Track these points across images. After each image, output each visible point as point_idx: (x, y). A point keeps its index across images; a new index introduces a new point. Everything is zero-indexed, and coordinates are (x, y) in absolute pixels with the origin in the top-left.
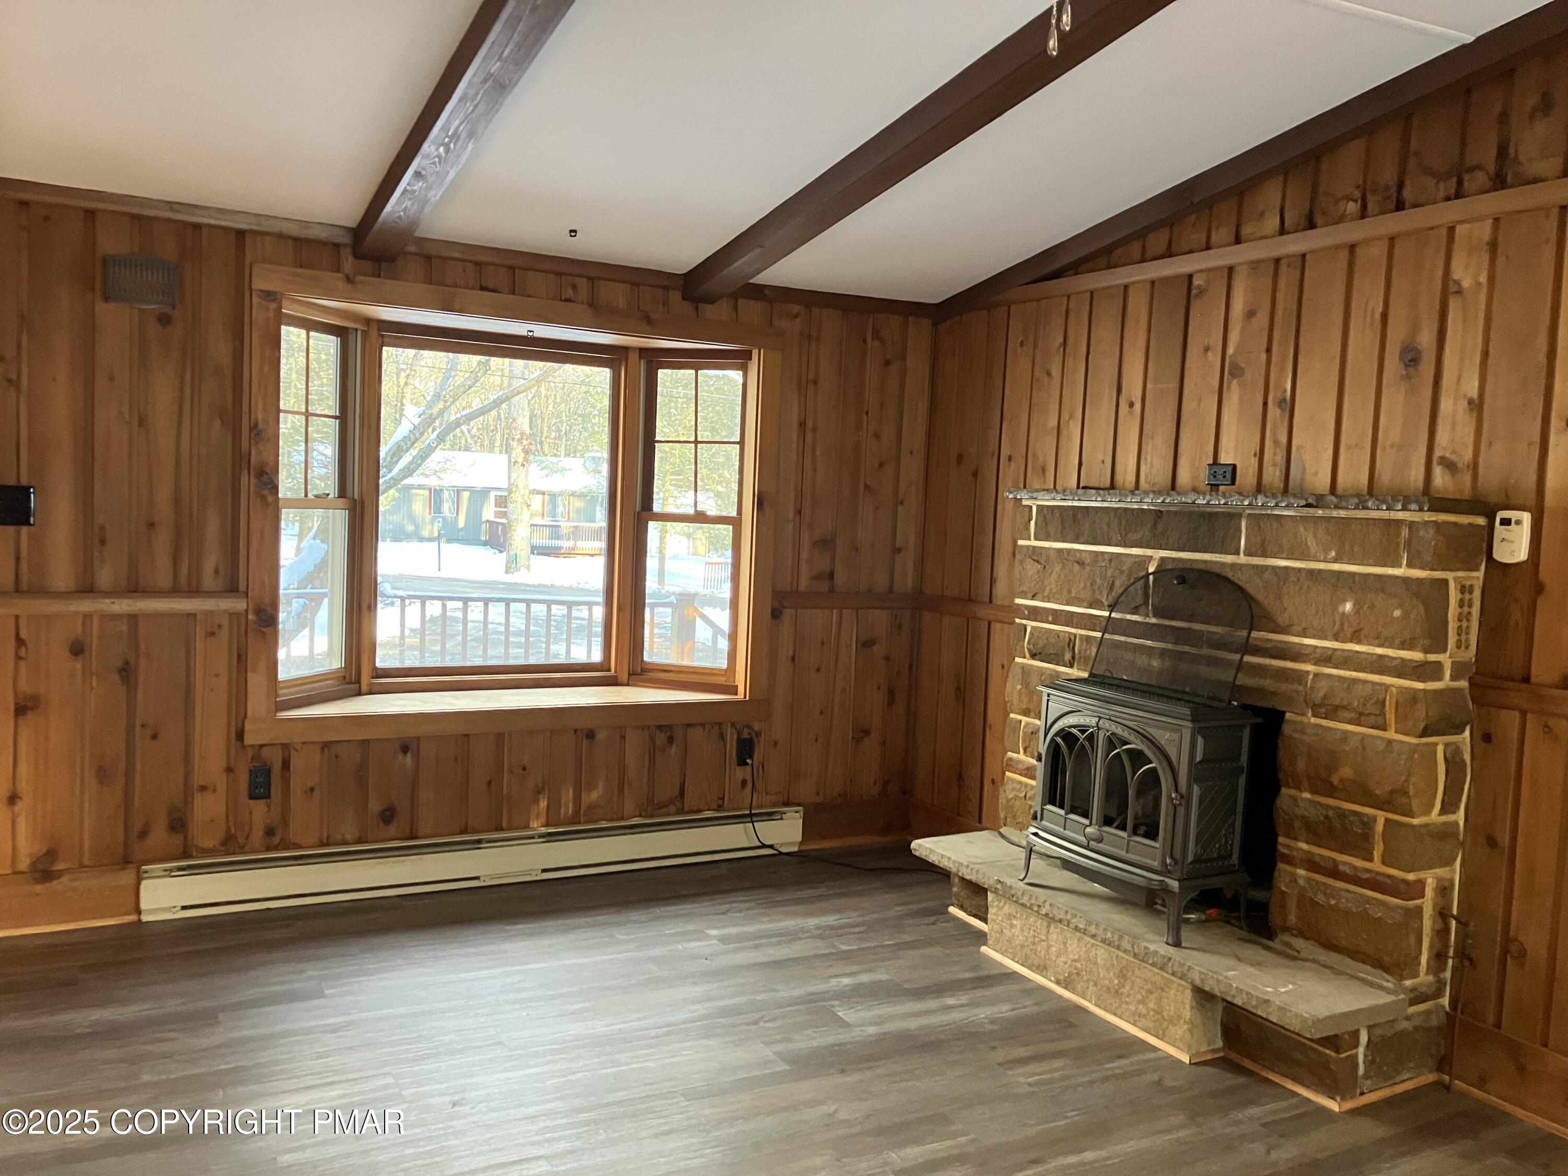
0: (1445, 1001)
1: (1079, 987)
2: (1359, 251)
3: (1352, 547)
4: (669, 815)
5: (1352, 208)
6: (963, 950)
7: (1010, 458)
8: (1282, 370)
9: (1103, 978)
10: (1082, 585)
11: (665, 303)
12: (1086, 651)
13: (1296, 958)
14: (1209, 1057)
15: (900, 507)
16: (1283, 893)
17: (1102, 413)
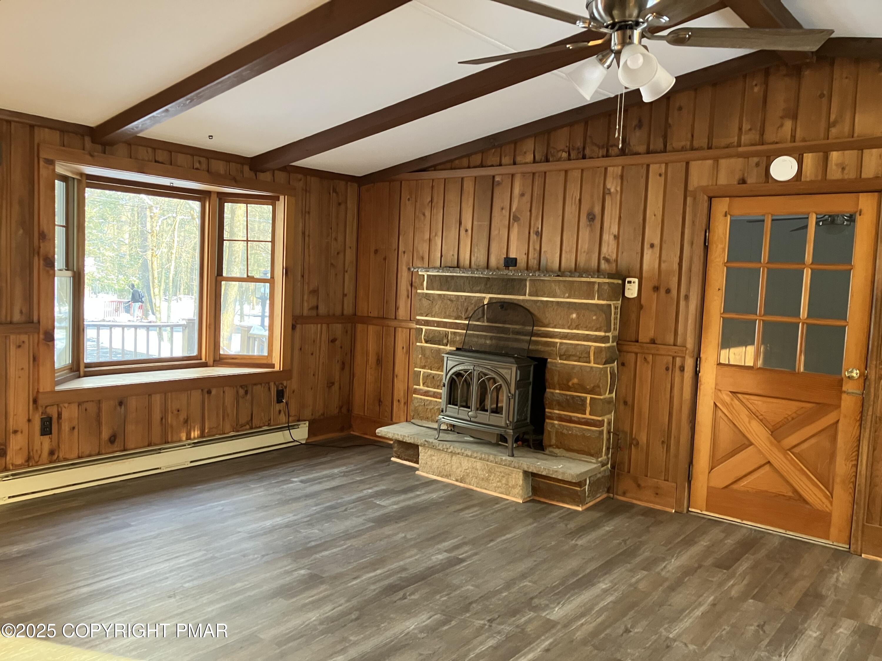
0: (609, 466)
1: (467, 481)
2: (569, 173)
3: (575, 293)
4: (246, 430)
5: (565, 155)
6: (409, 474)
7: (404, 252)
8: (537, 219)
9: (481, 475)
10: (452, 310)
11: (242, 172)
12: (454, 338)
13: (556, 456)
14: (529, 499)
15: (346, 274)
16: (549, 432)
17: (453, 234)
